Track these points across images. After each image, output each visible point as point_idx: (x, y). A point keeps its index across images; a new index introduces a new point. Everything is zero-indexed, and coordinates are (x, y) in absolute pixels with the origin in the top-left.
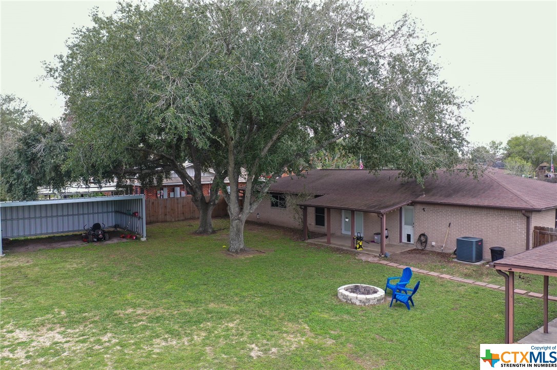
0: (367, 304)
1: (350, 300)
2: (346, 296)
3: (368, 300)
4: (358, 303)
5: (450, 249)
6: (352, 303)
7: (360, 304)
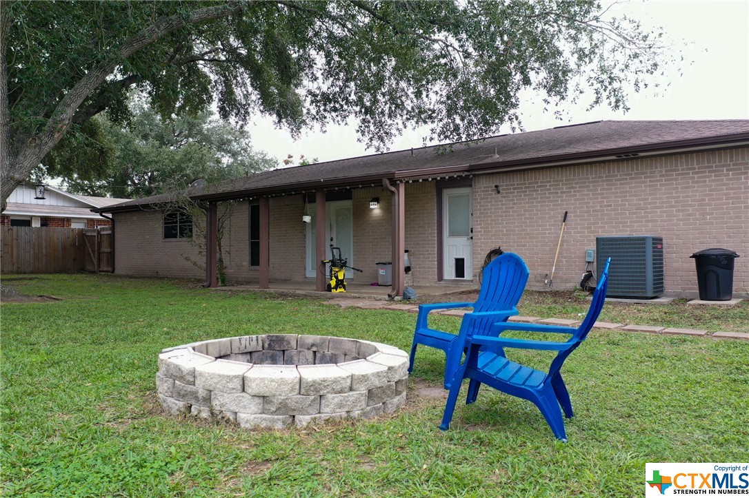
0: (303, 420)
1: (208, 400)
2: (182, 378)
3: (316, 392)
4: (249, 414)
5: (567, 281)
6: (218, 419)
7: (264, 420)
